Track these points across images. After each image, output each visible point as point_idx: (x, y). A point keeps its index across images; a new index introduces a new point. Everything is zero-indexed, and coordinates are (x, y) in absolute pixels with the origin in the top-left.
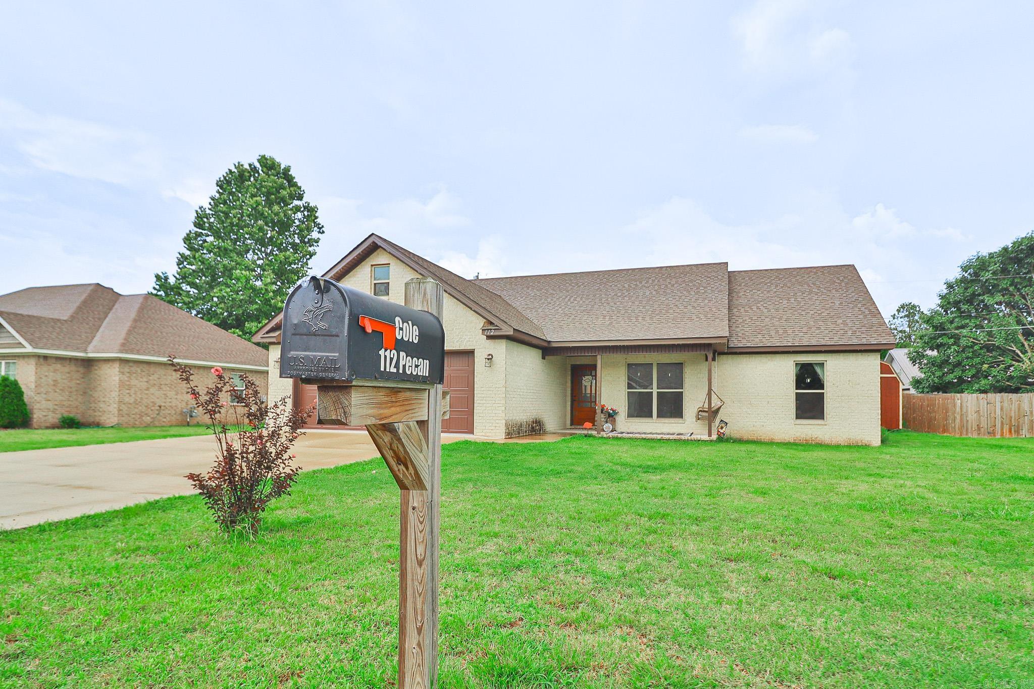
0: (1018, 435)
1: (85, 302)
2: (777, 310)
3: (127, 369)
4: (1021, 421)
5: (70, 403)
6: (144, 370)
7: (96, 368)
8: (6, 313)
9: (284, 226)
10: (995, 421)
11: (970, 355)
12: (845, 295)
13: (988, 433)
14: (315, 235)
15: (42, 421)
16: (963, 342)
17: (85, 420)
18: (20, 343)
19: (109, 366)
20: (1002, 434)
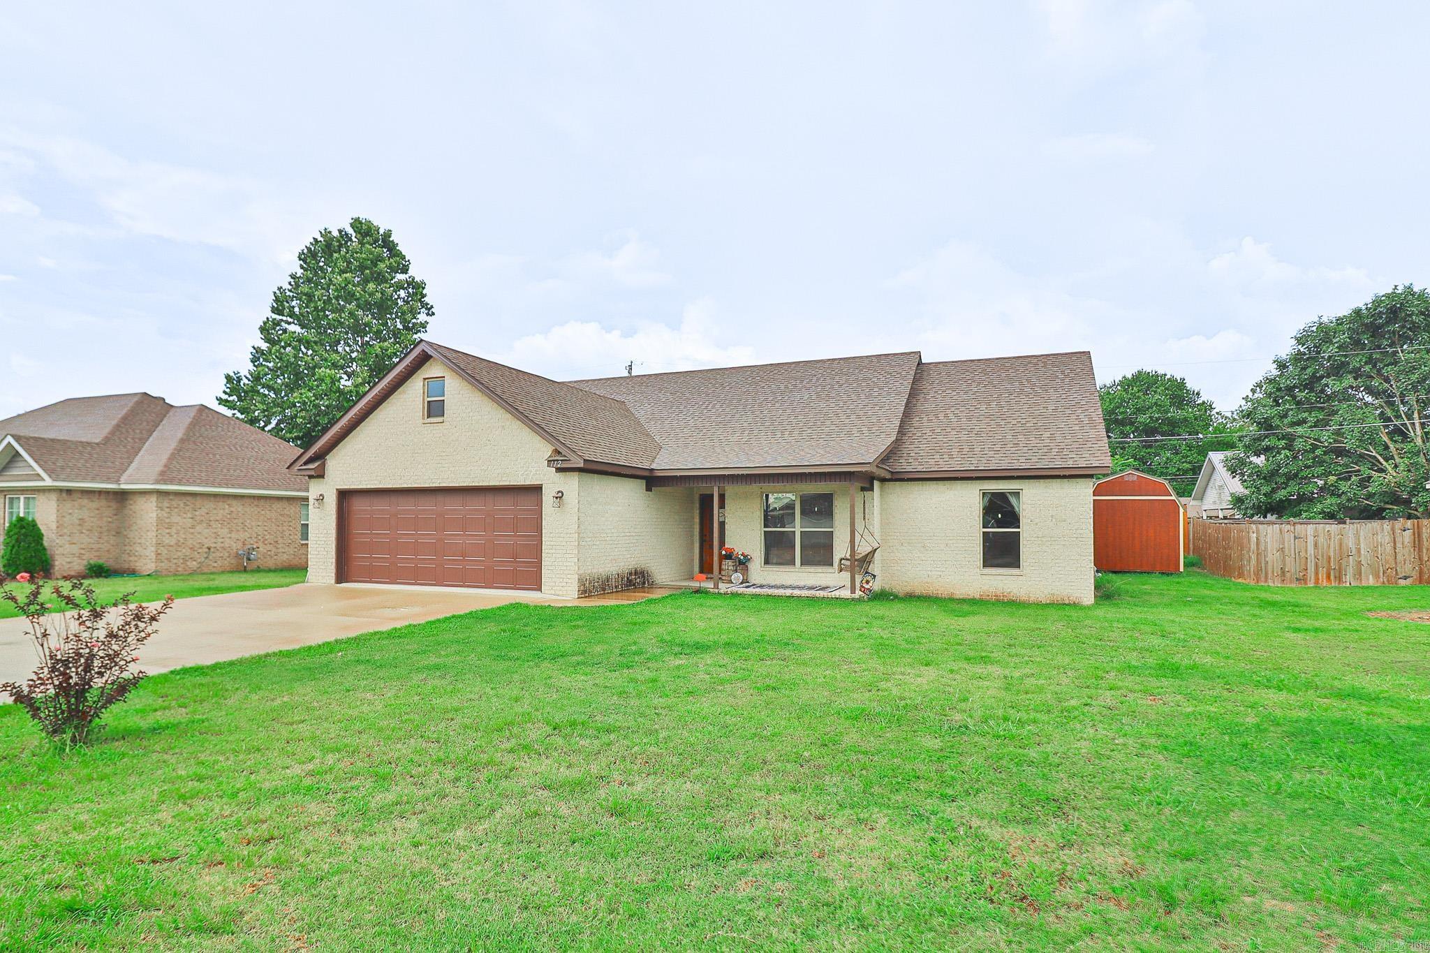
0: (1339, 583)
1: (125, 419)
2: (969, 419)
3: (166, 504)
4: (1344, 563)
5: (100, 546)
6: (188, 503)
7: (131, 502)
8: (25, 438)
9: (383, 307)
10: (1307, 562)
11: (1309, 462)
12: (1064, 396)
13: (1297, 579)
14: (422, 317)
15: (66, 569)
16: (1298, 444)
17: (119, 567)
18: (38, 475)
19: (145, 499)
20: (1317, 581)
